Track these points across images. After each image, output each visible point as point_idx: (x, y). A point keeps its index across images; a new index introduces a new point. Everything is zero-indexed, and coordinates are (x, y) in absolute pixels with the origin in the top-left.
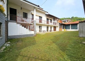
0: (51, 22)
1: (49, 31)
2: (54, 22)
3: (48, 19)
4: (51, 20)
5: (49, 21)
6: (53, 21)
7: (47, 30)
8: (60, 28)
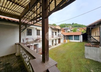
0: (56, 34)
1: (54, 44)
2: (59, 33)
3: (53, 32)
4: (56, 32)
5: (54, 33)
6: (57, 33)
7: (52, 44)
8: (64, 40)
